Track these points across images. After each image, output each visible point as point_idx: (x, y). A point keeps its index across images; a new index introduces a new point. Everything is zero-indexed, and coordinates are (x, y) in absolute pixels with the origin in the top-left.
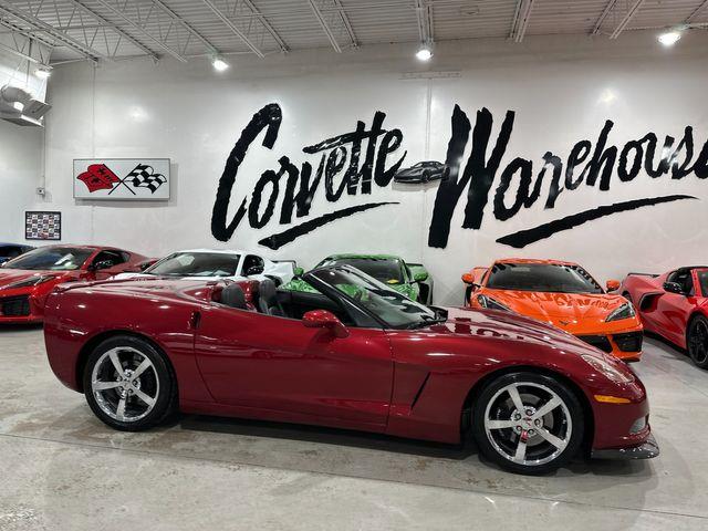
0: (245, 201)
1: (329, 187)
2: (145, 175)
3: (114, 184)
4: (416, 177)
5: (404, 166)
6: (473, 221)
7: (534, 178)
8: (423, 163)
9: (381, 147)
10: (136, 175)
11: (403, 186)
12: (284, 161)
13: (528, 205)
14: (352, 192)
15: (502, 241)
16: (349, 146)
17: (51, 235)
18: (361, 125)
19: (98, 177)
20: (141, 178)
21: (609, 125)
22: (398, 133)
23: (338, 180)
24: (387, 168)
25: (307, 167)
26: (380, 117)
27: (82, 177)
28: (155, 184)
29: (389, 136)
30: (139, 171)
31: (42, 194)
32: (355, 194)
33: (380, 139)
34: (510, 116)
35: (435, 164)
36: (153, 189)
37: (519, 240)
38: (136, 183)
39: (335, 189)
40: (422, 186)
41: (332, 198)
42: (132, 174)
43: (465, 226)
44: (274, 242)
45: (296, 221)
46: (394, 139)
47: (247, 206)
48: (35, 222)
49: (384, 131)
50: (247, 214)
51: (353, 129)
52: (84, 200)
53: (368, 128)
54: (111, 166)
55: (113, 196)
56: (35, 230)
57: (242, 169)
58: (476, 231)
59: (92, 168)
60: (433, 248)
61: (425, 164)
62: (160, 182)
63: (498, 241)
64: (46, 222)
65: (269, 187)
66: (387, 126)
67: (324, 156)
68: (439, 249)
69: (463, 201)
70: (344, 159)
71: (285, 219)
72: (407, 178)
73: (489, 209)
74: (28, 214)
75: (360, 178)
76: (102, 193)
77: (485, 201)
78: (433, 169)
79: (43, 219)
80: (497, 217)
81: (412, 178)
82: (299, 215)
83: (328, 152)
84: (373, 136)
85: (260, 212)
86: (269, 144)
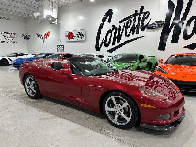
0: (103, 39)
2: (80, 34)
3: (74, 37)
4: (154, 27)
5: (150, 23)
6: (175, 40)
9: (143, 18)
10: (78, 34)
11: (150, 30)
12: (113, 26)
15: (186, 47)
16: (132, 19)
17: (62, 51)
18: (136, 11)
19: (70, 36)
20: (79, 35)
23: (129, 30)
24: (144, 25)
25: (120, 27)
26: (142, 8)
27: (67, 36)
28: (82, 36)
29: (145, 14)
30: (79, 33)
31: (60, 41)
32: (134, 34)
35: (161, 21)
36: (82, 38)
38: (78, 36)
39: (128, 33)
40: (156, 30)
41: (127, 36)
42: (77, 34)
43: (172, 42)
44: (111, 51)
45: (117, 44)
46: (147, 14)
47: (104, 41)
48: (59, 48)
49: (144, 12)
50: (104, 43)
51: (134, 13)
52: (68, 42)
53: (138, 12)
54: (72, 32)
55: (74, 40)
56: (59, 50)
57: (102, 30)
58: (176, 44)
59: (69, 33)
60: (160, 51)
61: (157, 22)
62: (83, 36)
63: (184, 47)
65: (109, 34)
66: (145, 10)
68: (162, 51)
69: (171, 33)
71: (114, 44)
72: (151, 27)
73: (181, 36)
74: (58, 46)
76: (71, 40)
77: (180, 33)
78: (160, 23)
79: (60, 47)
80: (184, 39)
81: (152, 27)
82: (117, 42)
83: (126, 22)
84: (140, 14)
85: (107, 42)
86: (109, 21)
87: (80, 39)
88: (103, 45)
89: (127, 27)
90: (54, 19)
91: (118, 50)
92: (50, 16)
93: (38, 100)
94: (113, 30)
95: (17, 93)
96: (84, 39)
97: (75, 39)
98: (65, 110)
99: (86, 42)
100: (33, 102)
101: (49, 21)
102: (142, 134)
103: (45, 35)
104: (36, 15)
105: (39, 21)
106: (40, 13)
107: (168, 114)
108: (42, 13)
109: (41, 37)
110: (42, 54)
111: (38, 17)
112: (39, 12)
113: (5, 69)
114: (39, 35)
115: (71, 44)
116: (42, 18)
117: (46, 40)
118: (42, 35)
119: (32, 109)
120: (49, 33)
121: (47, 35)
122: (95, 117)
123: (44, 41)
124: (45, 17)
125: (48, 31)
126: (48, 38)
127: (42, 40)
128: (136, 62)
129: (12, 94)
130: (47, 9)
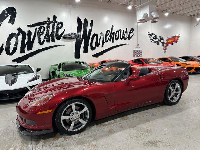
0: (3, 45)
1: (39, 39)
4: (69, 37)
5: (65, 34)
6: (86, 51)
7: (99, 39)
8: (71, 33)
9: (57, 27)
11: (65, 40)
13: (98, 46)
14: (48, 41)
18: (49, 19)
21: (113, 26)
22: (62, 23)
24: (59, 34)
25: (30, 32)
26: (55, 17)
29: (59, 23)
33: (56, 24)
34: (92, 21)
35: (74, 34)
37: (97, 55)
39: (42, 41)
40: (71, 40)
41: (41, 43)
43: (84, 52)
46: (61, 25)
47: (4, 47)
49: (57, 22)
51: (46, 20)
53: (51, 20)
58: (87, 53)
60: (76, 59)
63: (93, 56)
66: (58, 20)
69: (83, 45)
70: (44, 30)
72: (67, 37)
75: (50, 37)
77: (88, 45)
80: (91, 50)
83: (38, 27)
84: (53, 23)
86: (12, 21)
88: (4, 52)
91: (30, 59)
94: (19, 34)
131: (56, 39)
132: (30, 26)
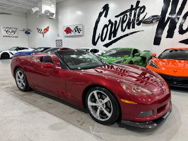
0: (100, 34)
1: (122, 27)
2: (77, 29)
3: (71, 32)
4: (149, 21)
5: (146, 18)
6: (170, 35)
8: (152, 16)
10: (76, 29)
11: (145, 25)
12: (110, 21)
14: (129, 28)
15: (181, 42)
16: (128, 14)
18: (132, 6)
19: (68, 30)
20: (76, 30)
22: (144, 7)
23: (125, 25)
24: (140, 19)
25: (116, 22)
26: (138, 2)
27: (65, 31)
28: (79, 31)
30: (76, 28)
31: (58, 35)
33: (138, 9)
35: (156, 16)
36: (79, 32)
38: (76, 31)
39: (124, 28)
40: (152, 24)
41: (123, 30)
42: (75, 29)
43: (167, 37)
44: (107, 45)
45: (113, 39)
46: (143, 9)
47: (100, 36)
48: (57, 42)
49: (140, 7)
50: (100, 38)
51: (130, 8)
52: (66, 36)
53: (134, 7)
54: (70, 27)
55: (71, 35)
56: (58, 44)
57: (99, 25)
58: (171, 39)
59: (67, 28)
60: (155, 45)
61: (153, 16)
62: (81, 31)
63: (179, 42)
64: (59, 42)
65: (106, 29)
66: (140, 5)
67: (121, 18)
68: (157, 46)
69: (167, 28)
70: (127, 18)
71: (110, 39)
72: (146, 22)
73: (177, 31)
74: (56, 40)
75: (131, 24)
76: (69, 34)
77: (175, 28)
78: (156, 18)
79: (59, 41)
80: (180, 33)
81: (148, 22)
82: (113, 37)
83: (122, 16)
84: (136, 9)
85: (104, 37)
86: (106, 16)
87: (77, 34)
88: (100, 39)
89: (123, 22)
90: (52, 14)
91: (114, 44)
92: (48, 11)
93: (27, 93)
94: (109, 24)
95: (9, 86)
96: (81, 33)
97: (73, 34)
98: (50, 104)
99: (83, 36)
100: (22, 95)
101: (48, 16)
102: (123, 130)
103: (44, 30)
104: (34, 10)
105: (38, 17)
106: (39, 8)
107: (150, 111)
108: (41, 8)
109: (41, 31)
110: (40, 48)
111: (36, 12)
112: (37, 7)
113: (5, 62)
114: (39, 30)
115: (68, 38)
116: (41, 13)
117: (45, 34)
118: (41, 30)
119: (19, 102)
120: (48, 27)
121: (47, 30)
122: (79, 112)
123: (43, 36)
124: (43, 12)
125: (47, 26)
126: (47, 32)
127: (42, 35)
128: (129, 56)
129: (4, 87)
130: (45, 4)
131: (136, 25)
132: (117, 17)
